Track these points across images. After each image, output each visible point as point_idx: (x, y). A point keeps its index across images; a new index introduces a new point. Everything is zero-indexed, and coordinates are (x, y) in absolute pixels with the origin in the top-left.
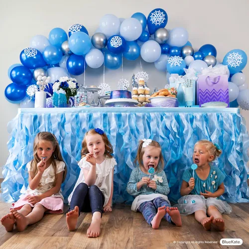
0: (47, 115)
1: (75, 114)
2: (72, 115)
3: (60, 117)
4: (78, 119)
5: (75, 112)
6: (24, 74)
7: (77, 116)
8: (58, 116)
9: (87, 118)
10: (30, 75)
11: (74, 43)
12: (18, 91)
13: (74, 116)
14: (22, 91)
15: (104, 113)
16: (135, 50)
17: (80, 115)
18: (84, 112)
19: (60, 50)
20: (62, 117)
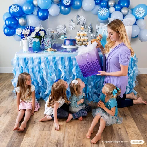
0: (31, 58)
1: (46, 57)
2: (45, 58)
3: (38, 59)
4: (48, 60)
5: (46, 56)
6: (13, 23)
7: (47, 58)
8: (37, 58)
9: (53, 59)
10: (16, 22)
11: (41, 3)
12: (11, 31)
13: (45, 59)
14: (13, 31)
15: (61, 57)
16: (78, 3)
17: (49, 58)
18: (51, 56)
19: (32, 5)
20: (39, 59)
